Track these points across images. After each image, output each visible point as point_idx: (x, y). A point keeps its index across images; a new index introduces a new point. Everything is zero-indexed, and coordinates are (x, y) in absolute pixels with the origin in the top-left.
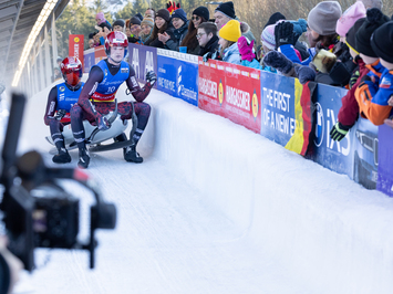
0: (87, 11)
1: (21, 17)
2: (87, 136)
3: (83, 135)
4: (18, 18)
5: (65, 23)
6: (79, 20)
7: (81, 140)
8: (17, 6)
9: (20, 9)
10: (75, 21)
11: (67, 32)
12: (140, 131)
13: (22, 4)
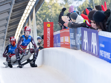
0: (59, 6)
1: (13, 11)
2: (21, 58)
3: (19, 58)
4: (11, 12)
5: (45, 14)
6: (53, 11)
7: (19, 59)
8: (11, 4)
9: (13, 6)
10: (51, 12)
11: (46, 20)
12: (36, 57)
13: (14, 3)
